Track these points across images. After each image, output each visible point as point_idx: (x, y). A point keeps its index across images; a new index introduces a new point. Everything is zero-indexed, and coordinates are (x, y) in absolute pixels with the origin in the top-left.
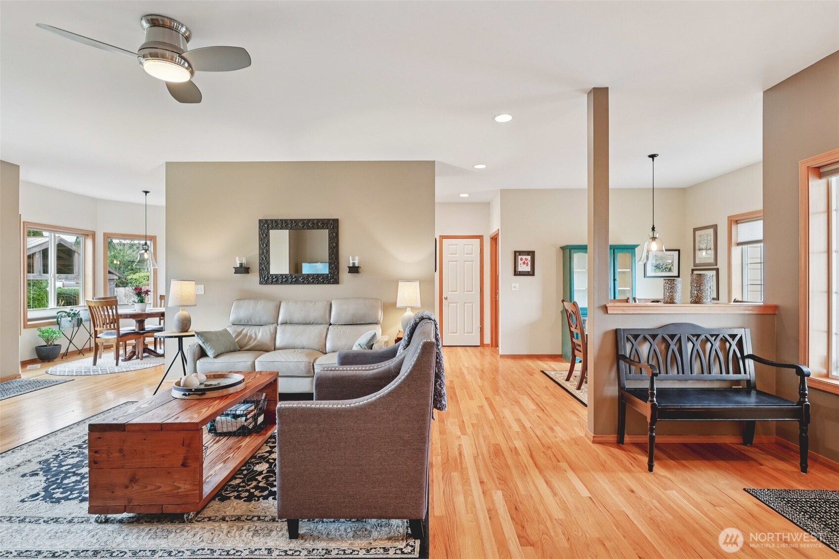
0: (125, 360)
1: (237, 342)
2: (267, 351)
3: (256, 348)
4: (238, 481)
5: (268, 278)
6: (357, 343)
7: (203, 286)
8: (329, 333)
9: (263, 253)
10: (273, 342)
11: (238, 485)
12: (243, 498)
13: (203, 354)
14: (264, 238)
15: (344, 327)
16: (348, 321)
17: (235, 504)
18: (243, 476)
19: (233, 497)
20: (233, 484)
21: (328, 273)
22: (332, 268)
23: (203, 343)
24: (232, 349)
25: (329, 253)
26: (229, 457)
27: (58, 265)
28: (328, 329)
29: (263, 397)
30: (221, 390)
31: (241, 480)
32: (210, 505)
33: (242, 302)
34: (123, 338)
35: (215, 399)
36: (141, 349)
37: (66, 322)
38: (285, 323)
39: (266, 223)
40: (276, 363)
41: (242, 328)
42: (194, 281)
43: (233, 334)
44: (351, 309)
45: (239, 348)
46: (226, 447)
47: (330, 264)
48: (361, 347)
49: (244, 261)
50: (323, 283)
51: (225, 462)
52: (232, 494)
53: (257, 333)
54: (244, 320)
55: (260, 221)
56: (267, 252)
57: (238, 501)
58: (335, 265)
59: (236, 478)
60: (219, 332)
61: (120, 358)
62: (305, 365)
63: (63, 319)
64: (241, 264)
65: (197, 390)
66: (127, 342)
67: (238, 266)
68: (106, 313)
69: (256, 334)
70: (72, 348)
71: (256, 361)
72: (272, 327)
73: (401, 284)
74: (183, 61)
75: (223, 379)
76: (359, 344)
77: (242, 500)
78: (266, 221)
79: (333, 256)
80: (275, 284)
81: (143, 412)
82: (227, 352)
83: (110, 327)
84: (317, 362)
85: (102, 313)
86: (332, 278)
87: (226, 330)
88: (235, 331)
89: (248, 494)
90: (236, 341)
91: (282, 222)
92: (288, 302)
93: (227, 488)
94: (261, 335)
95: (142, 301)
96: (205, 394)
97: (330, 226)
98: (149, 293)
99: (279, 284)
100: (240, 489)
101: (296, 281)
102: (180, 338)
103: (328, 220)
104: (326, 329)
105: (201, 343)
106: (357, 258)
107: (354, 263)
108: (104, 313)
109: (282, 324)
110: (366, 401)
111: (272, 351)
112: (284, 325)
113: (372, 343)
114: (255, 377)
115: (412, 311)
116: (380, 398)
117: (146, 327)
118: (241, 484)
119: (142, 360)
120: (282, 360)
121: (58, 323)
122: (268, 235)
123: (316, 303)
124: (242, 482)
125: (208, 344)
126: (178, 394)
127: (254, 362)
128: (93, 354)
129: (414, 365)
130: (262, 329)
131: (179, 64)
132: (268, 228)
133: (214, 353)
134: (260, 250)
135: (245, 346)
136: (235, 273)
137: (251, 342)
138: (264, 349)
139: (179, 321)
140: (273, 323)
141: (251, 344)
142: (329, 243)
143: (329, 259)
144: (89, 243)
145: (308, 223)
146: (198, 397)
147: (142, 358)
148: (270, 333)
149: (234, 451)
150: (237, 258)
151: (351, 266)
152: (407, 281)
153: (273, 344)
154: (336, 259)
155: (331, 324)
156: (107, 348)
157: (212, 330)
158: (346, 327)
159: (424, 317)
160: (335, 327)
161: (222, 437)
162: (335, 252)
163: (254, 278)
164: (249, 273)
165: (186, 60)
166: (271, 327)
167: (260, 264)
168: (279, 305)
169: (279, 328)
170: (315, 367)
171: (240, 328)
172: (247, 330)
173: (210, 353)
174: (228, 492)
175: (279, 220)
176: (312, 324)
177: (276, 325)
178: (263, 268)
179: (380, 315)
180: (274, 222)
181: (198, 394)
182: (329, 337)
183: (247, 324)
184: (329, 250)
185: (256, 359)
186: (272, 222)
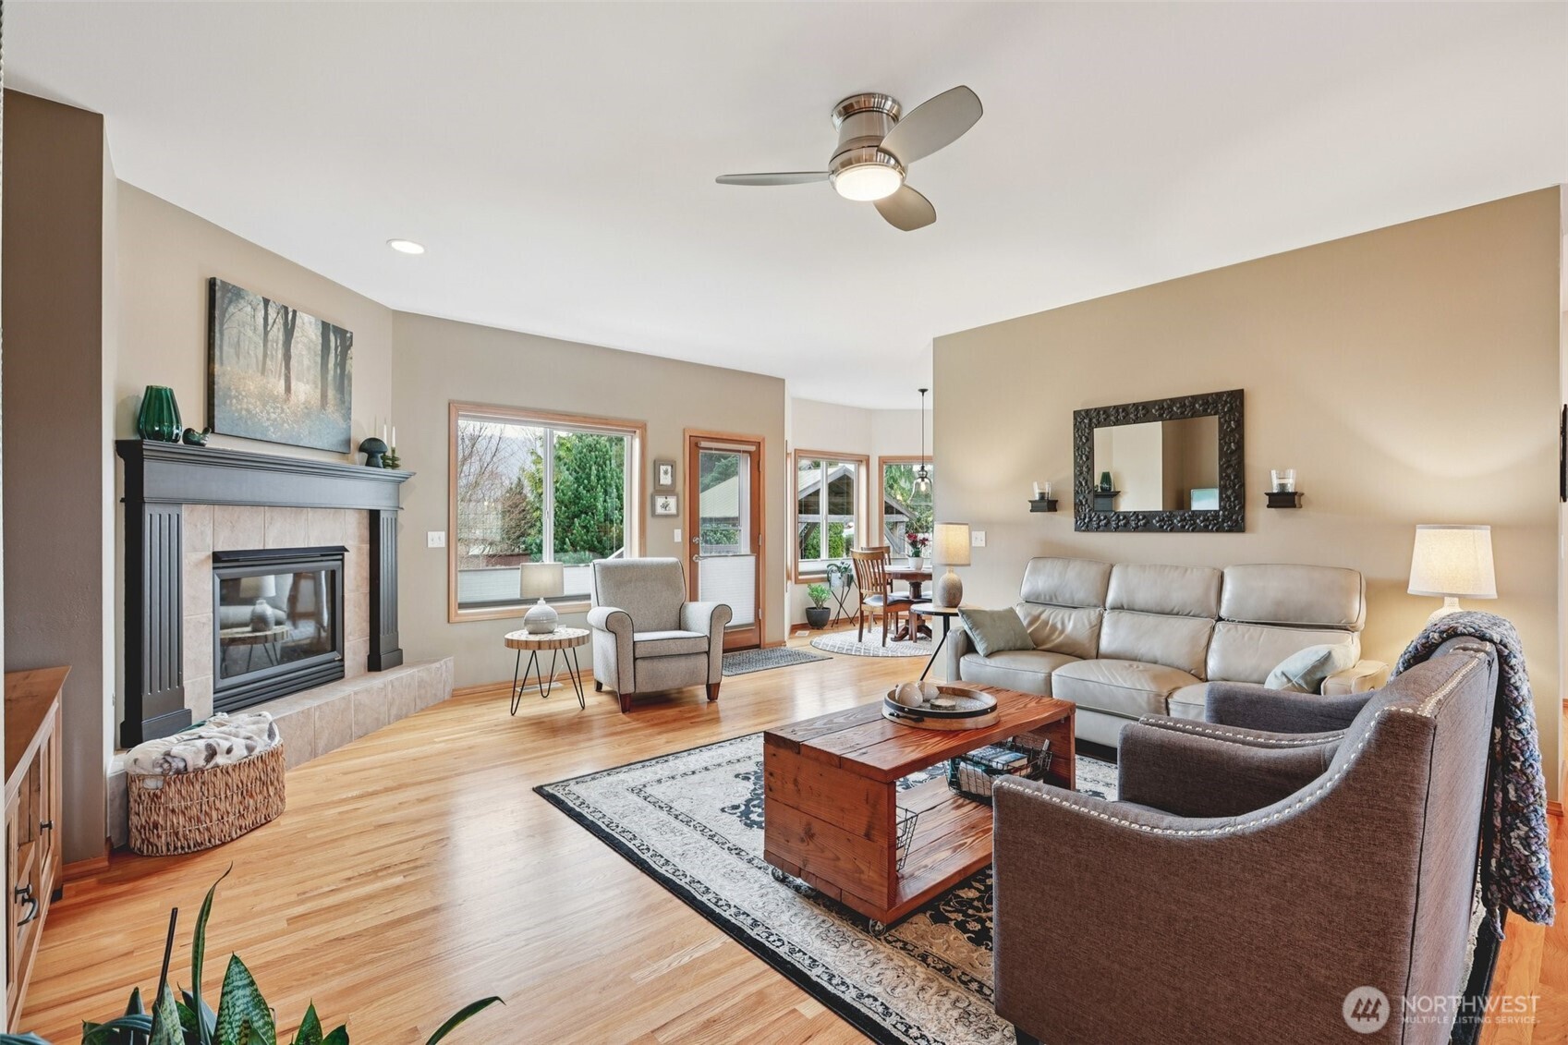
0: (895, 640)
1: (1030, 634)
2: (1082, 657)
3: (1064, 649)
4: (972, 894)
5: (1091, 520)
6: (1278, 670)
7: (984, 533)
8: (1216, 637)
9: (1081, 473)
10: (1094, 641)
11: (969, 903)
12: (969, 931)
13: (969, 648)
14: (1084, 444)
15: (1253, 628)
16: (1263, 614)
17: (952, 938)
18: (982, 888)
19: (953, 922)
20: (963, 895)
21: (1217, 508)
22: (1228, 497)
23: (971, 629)
24: (1019, 644)
25: (1221, 466)
26: (966, 843)
27: (830, 504)
28: (1214, 628)
29: (1045, 748)
30: (948, 720)
31: (978, 894)
32: (915, 919)
33: (1041, 563)
34: (893, 606)
35: (935, 733)
36: (913, 627)
37: (836, 577)
38: (1118, 608)
39: (1087, 415)
40: (1091, 684)
41: (1041, 609)
42: (967, 524)
43: (1025, 619)
44: (1272, 589)
45: (1033, 643)
46: (966, 823)
47: (1223, 489)
48: (1289, 680)
49: (1047, 489)
50: (1206, 529)
51: (955, 849)
52: (952, 916)
53: (1066, 621)
54: (1045, 596)
55: (1076, 414)
56: (1089, 470)
57: (958, 933)
58: (1234, 491)
59: (971, 887)
60: (998, 612)
61: (890, 636)
62: (1148, 697)
63: (833, 574)
64: (1042, 495)
65: (911, 711)
66: (900, 613)
67: (1037, 497)
68: (876, 570)
69: (1063, 623)
70: (843, 615)
71: (1053, 674)
72: (1094, 613)
73: (1422, 535)
74: (887, 157)
75: (965, 699)
76: (1283, 674)
77: (966, 936)
78: (1087, 412)
79: (1229, 471)
80: (1103, 531)
81: (830, 729)
82: (1010, 650)
83: (876, 590)
84: (1177, 696)
85: (872, 570)
86: (1231, 519)
87: (1011, 611)
88: (1029, 614)
89: (979, 927)
90: (1029, 631)
91: (1117, 412)
92: (1127, 566)
93: (951, 900)
94: (1073, 625)
95: (917, 554)
96: (922, 720)
97: (1224, 406)
98: (926, 542)
99: (1110, 531)
100: (970, 912)
101: (1145, 525)
102: (946, 617)
103: (1217, 394)
104: (1207, 630)
105: (966, 628)
106: (1291, 473)
107: (1283, 486)
108: (874, 569)
109: (1113, 608)
110: (1196, 834)
111: (1091, 658)
112: (1117, 612)
113: (1319, 675)
114: (1025, 707)
115: (1461, 607)
116: (1234, 838)
117: (922, 594)
118: (976, 903)
119: (916, 642)
120: (1102, 680)
121: (828, 580)
122: (1090, 439)
123: (1186, 570)
124: (979, 899)
125: (977, 632)
126: (886, 711)
127: (1050, 675)
128: (858, 626)
129: (1348, 773)
130: (1075, 613)
131: (882, 164)
132: (1090, 425)
133: (986, 648)
134: (1075, 468)
135: (1044, 642)
136: (1031, 511)
137: (1054, 637)
138: (1078, 652)
139: (944, 588)
140: (1095, 606)
141: (1053, 641)
142: (1220, 443)
143: (1221, 478)
144: (863, 470)
145: (1170, 407)
146: (913, 724)
147: (916, 639)
148: (1090, 623)
149: (977, 833)
150: (1035, 485)
151: (1275, 491)
152: (1444, 528)
153: (1094, 646)
154: (1236, 477)
155: (1220, 619)
156: (876, 619)
157: (987, 608)
158: (1259, 628)
159: (1461, 629)
160: (1231, 625)
161: (968, 801)
162: (1233, 463)
163: (1064, 520)
164: (1056, 511)
165: (891, 155)
166: (1092, 612)
167: (1076, 493)
168: (1108, 572)
169: (1106, 615)
170: (1170, 706)
171: (1036, 610)
172: (1049, 614)
173: (980, 647)
174: (950, 909)
175: (1110, 407)
176: (1177, 614)
177: (1101, 609)
178: (1081, 501)
179: (1358, 610)
180: (1101, 413)
181: (910, 719)
182: (1214, 645)
183: (1049, 603)
184: (1220, 459)
185: (1054, 669)
186: (1098, 413)
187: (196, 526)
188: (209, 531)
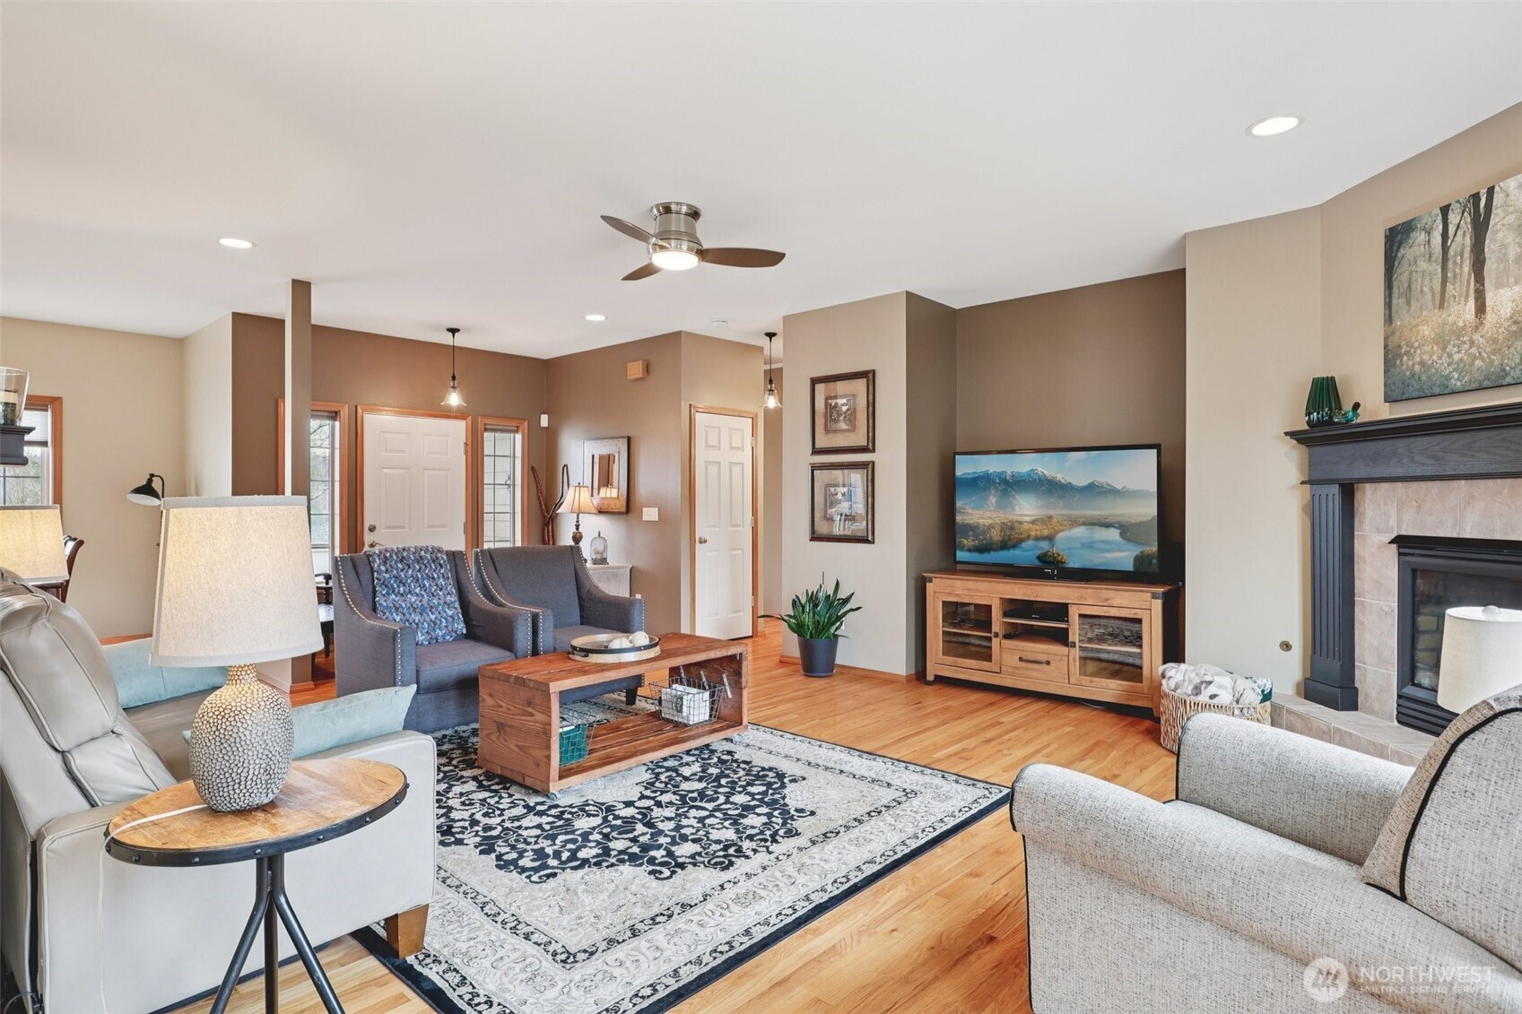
187: (1379, 506)
188: (1393, 511)
